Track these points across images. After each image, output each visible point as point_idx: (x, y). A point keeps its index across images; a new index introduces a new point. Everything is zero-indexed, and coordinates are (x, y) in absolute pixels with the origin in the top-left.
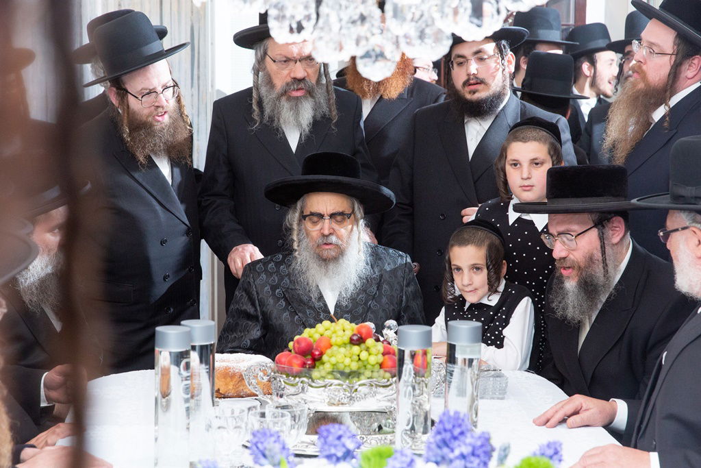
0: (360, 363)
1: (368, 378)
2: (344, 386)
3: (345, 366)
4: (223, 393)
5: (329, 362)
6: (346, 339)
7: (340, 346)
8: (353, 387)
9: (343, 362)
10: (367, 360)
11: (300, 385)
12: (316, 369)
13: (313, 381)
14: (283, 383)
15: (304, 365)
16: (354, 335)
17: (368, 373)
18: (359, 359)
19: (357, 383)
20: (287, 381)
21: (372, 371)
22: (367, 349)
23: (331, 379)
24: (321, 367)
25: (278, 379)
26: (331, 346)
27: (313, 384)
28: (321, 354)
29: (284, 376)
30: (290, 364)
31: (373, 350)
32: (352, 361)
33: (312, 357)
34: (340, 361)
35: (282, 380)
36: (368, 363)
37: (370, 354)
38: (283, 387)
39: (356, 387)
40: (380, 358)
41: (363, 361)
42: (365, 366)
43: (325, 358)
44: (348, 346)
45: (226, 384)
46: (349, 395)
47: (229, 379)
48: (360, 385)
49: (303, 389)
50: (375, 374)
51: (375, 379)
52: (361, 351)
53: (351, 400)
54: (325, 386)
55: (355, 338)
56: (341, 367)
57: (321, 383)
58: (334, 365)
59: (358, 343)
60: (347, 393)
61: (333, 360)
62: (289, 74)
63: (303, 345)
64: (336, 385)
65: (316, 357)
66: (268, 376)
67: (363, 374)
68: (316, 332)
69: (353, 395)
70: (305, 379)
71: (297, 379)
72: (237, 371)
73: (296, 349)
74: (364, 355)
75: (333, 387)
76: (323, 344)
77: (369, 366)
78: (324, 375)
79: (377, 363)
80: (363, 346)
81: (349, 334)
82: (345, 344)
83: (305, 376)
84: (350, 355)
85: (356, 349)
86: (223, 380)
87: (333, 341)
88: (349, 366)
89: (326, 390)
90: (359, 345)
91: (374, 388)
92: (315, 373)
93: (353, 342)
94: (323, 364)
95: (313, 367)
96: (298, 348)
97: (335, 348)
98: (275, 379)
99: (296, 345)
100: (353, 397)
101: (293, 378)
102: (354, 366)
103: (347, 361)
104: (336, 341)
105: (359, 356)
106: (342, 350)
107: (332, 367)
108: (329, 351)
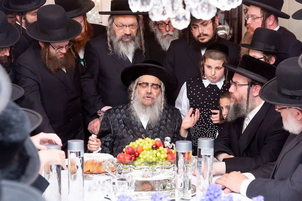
0: (157, 158)
1: (161, 165)
2: (150, 169)
3: (150, 159)
4: (91, 172)
5: (142, 157)
6: (150, 147)
7: (147, 150)
8: (154, 169)
9: (149, 158)
10: (160, 156)
11: (129, 168)
12: (136, 161)
13: (135, 166)
14: (121, 168)
15: (131, 159)
16: (153, 145)
17: (160, 162)
18: (156, 156)
19: (155, 167)
20: (123, 167)
21: (162, 162)
22: (160, 151)
23: (143, 165)
24: (139, 160)
25: (119, 166)
26: (143, 150)
27: (136, 168)
28: (139, 154)
29: (122, 164)
30: (124, 159)
31: (162, 152)
32: (153, 157)
33: (135, 155)
34: (148, 157)
35: (121, 166)
36: (161, 158)
37: (161, 154)
38: (121, 169)
39: (155, 169)
40: (166, 156)
41: (158, 157)
42: (159, 159)
43: (140, 156)
44: (151, 150)
45: (93, 168)
46: (152, 172)
47: (94, 165)
48: (157, 168)
49: (131, 170)
50: (164, 163)
51: (163, 165)
52: (157, 152)
53: (153, 175)
54: (141, 169)
55: (154, 146)
56: (148, 160)
57: (139, 167)
58: (145, 159)
59: (155, 148)
60: (151, 172)
61: (145, 157)
62: (123, 32)
63: (130, 150)
64: (146, 168)
65: (137, 156)
66: (114, 164)
67: (158, 163)
68: (136, 144)
69: (154, 173)
70: (131, 166)
71: (128, 166)
72: (97, 161)
73: (127, 152)
74: (158, 154)
75: (144, 169)
76: (139, 150)
77: (161, 159)
78: (140, 164)
79: (165, 158)
80: (158, 150)
81: (151, 145)
82: (150, 149)
83: (131, 164)
84: (152, 155)
85: (155, 151)
86: (91, 166)
87: (144, 148)
88: (152, 159)
89: (142, 170)
90: (156, 149)
91: (163, 169)
92: (136, 163)
93: (154, 148)
94: (140, 158)
95: (135, 160)
96: (128, 151)
97: (145, 151)
98: (117, 166)
99: (127, 150)
100: (154, 174)
101: (126, 165)
102: (154, 159)
103: (151, 157)
104: (145, 148)
105: (156, 154)
106: (148, 152)
107: (144, 160)
108: (142, 153)
